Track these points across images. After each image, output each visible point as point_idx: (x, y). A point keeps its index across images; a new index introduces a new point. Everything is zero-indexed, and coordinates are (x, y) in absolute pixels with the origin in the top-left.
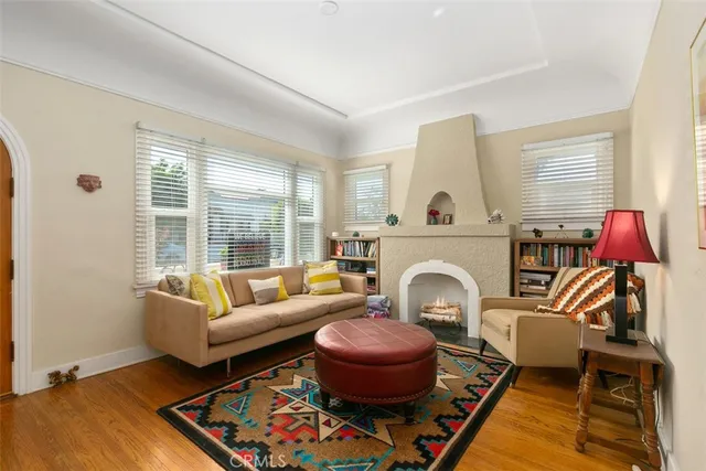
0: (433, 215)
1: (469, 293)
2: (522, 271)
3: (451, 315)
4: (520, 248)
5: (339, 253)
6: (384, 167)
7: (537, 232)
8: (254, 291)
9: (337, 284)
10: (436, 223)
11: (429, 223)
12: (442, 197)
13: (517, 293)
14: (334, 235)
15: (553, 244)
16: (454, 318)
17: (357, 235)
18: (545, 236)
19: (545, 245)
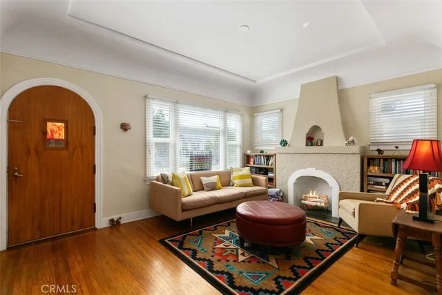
0: (310, 140)
1: (333, 189)
2: (369, 176)
3: (321, 203)
4: (368, 161)
5: (252, 163)
6: (279, 110)
7: (379, 151)
8: (204, 183)
9: (250, 181)
10: (312, 145)
11: (307, 145)
12: (316, 129)
13: (365, 189)
14: (249, 152)
15: (391, 159)
16: (323, 204)
17: (262, 152)
18: (385, 154)
19: (386, 159)
